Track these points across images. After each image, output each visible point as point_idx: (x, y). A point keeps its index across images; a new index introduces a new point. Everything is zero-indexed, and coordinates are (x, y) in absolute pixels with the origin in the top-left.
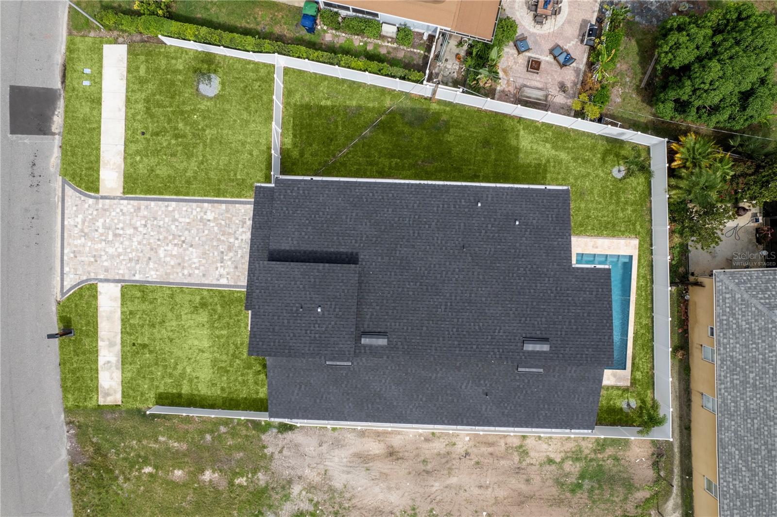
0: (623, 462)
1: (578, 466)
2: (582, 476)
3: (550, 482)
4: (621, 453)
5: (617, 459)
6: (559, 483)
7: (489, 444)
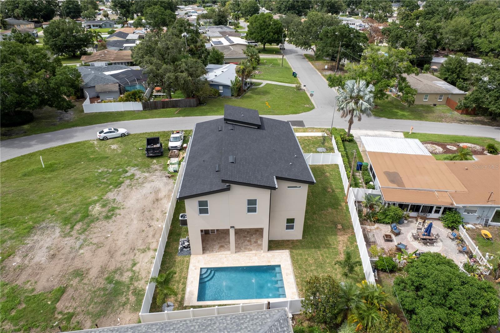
0: (121, 308)
1: (126, 280)
2: (117, 283)
3: (119, 265)
4: (129, 307)
5: (125, 304)
6: (117, 270)
7: (154, 235)
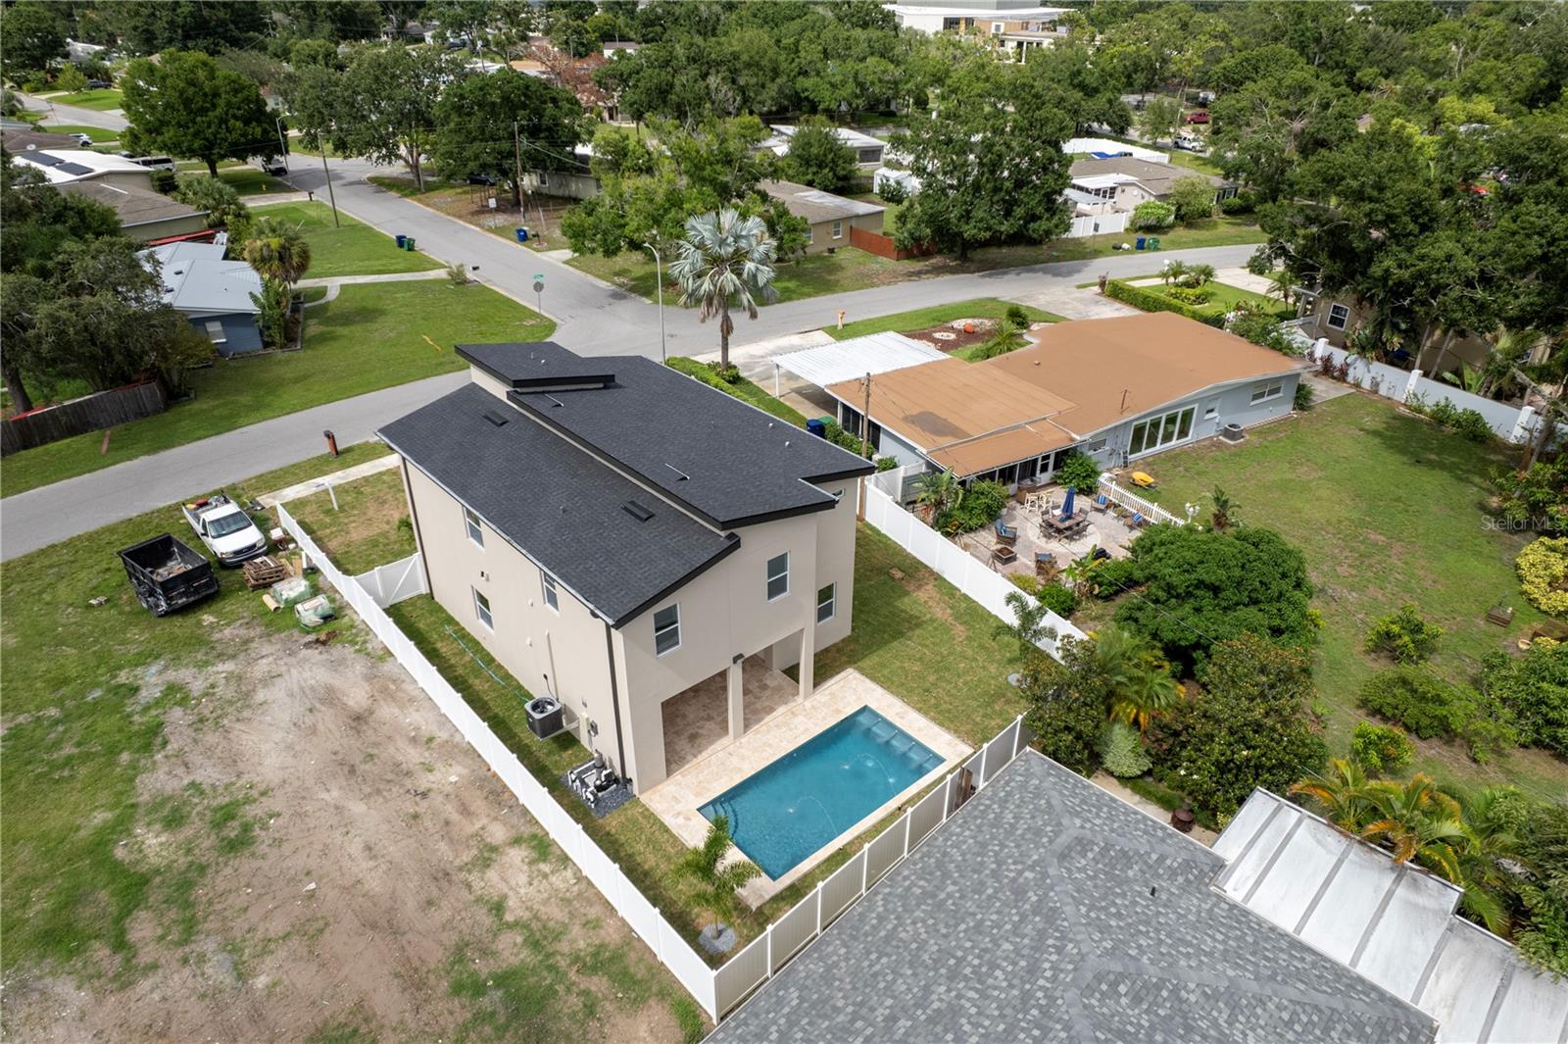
1: (522, 956)
2: (503, 980)
3: (451, 938)
4: (609, 1007)
5: (590, 1009)
6: (459, 954)
